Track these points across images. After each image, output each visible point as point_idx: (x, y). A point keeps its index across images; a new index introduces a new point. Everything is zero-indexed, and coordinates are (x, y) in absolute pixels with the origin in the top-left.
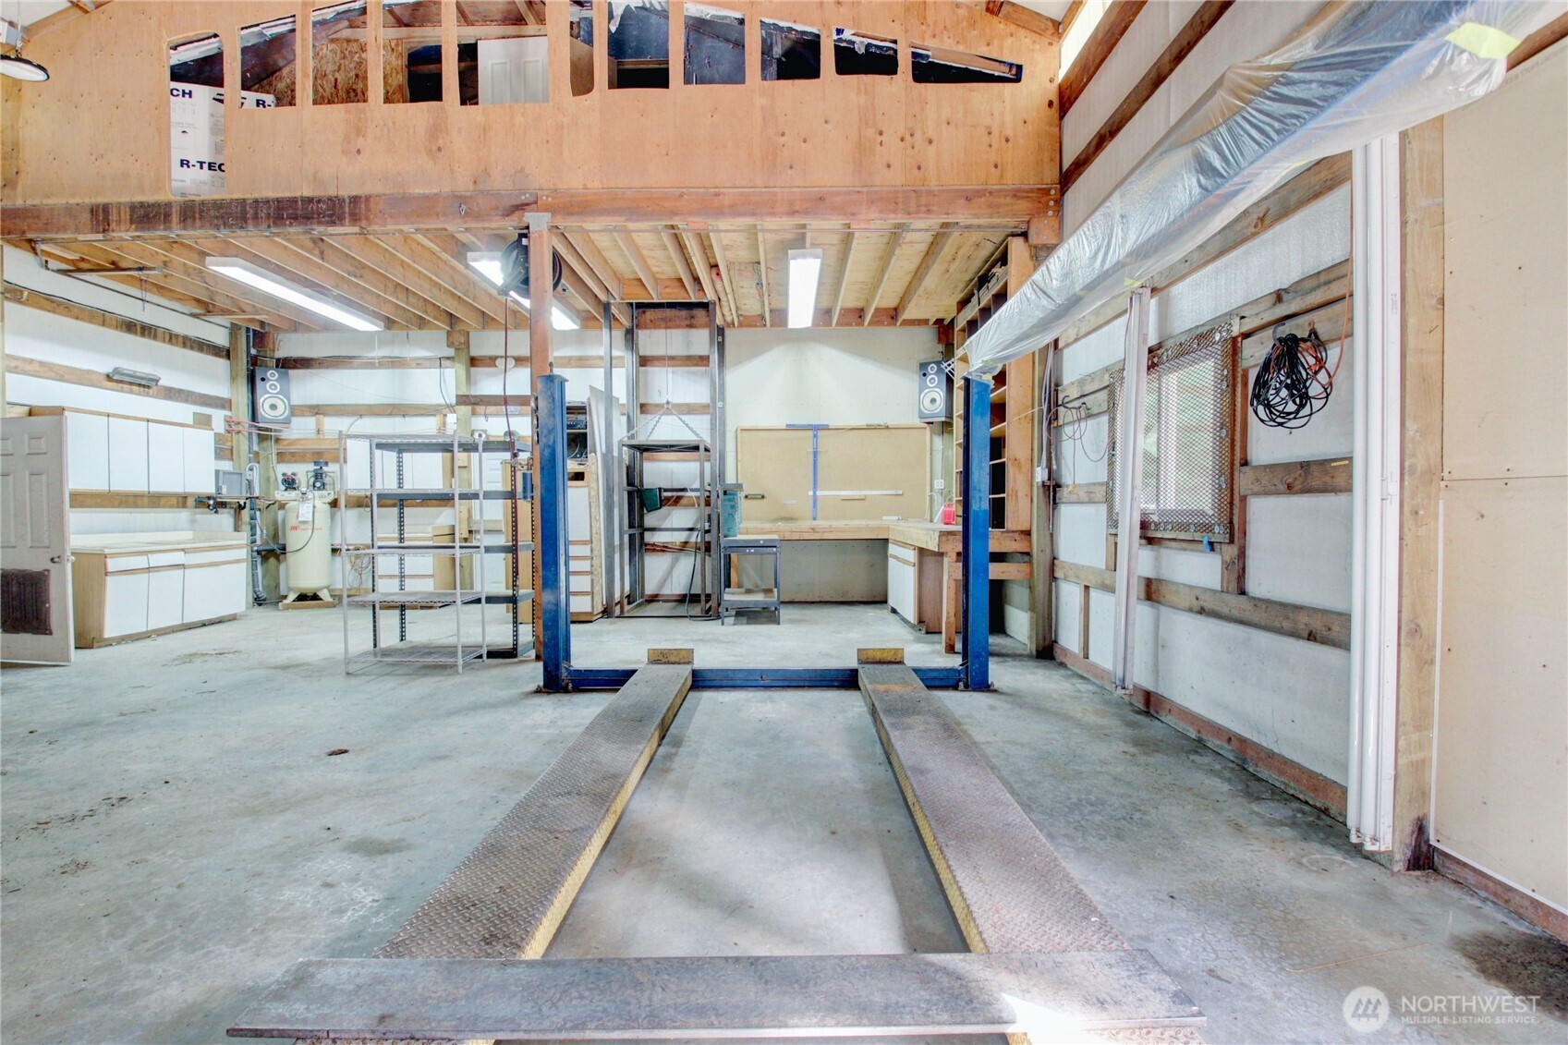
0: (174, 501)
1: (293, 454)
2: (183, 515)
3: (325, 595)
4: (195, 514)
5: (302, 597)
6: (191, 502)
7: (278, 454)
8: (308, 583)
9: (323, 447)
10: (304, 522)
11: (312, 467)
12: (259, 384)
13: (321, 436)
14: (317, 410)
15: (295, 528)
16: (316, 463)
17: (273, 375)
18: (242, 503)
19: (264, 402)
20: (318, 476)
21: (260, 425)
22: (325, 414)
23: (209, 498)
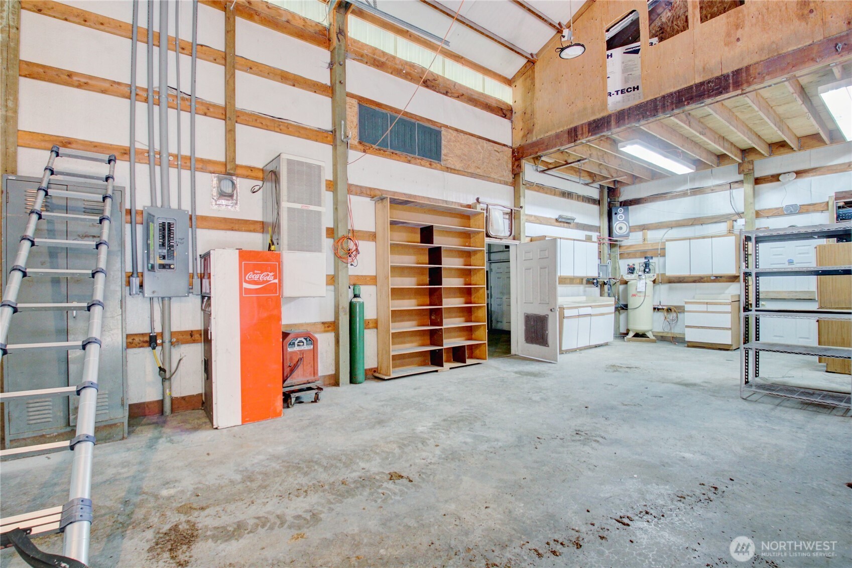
0: (578, 281)
1: (628, 254)
2: (581, 288)
3: (650, 334)
4: (586, 287)
5: (637, 335)
6: (584, 281)
7: (620, 254)
8: (641, 327)
9: (647, 248)
10: (640, 292)
11: (643, 260)
12: (614, 216)
13: (646, 242)
14: (643, 228)
15: (634, 295)
16: (646, 258)
17: (621, 210)
18: (606, 282)
19: (616, 225)
20: (647, 265)
21: (614, 239)
22: (648, 229)
23: (594, 279)
